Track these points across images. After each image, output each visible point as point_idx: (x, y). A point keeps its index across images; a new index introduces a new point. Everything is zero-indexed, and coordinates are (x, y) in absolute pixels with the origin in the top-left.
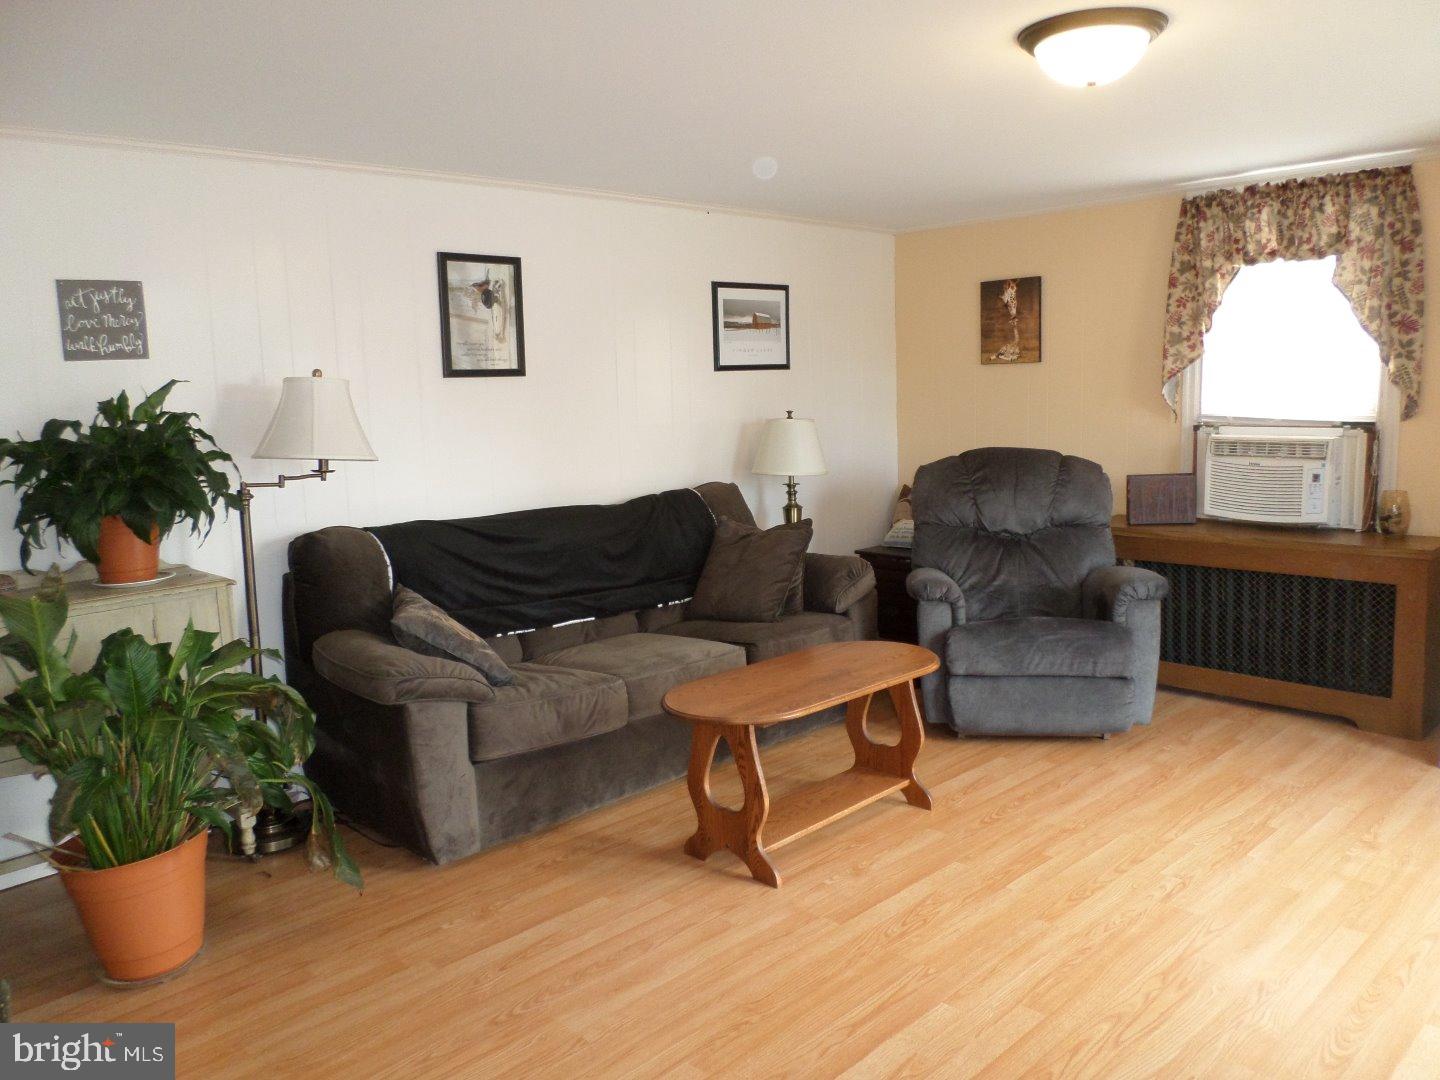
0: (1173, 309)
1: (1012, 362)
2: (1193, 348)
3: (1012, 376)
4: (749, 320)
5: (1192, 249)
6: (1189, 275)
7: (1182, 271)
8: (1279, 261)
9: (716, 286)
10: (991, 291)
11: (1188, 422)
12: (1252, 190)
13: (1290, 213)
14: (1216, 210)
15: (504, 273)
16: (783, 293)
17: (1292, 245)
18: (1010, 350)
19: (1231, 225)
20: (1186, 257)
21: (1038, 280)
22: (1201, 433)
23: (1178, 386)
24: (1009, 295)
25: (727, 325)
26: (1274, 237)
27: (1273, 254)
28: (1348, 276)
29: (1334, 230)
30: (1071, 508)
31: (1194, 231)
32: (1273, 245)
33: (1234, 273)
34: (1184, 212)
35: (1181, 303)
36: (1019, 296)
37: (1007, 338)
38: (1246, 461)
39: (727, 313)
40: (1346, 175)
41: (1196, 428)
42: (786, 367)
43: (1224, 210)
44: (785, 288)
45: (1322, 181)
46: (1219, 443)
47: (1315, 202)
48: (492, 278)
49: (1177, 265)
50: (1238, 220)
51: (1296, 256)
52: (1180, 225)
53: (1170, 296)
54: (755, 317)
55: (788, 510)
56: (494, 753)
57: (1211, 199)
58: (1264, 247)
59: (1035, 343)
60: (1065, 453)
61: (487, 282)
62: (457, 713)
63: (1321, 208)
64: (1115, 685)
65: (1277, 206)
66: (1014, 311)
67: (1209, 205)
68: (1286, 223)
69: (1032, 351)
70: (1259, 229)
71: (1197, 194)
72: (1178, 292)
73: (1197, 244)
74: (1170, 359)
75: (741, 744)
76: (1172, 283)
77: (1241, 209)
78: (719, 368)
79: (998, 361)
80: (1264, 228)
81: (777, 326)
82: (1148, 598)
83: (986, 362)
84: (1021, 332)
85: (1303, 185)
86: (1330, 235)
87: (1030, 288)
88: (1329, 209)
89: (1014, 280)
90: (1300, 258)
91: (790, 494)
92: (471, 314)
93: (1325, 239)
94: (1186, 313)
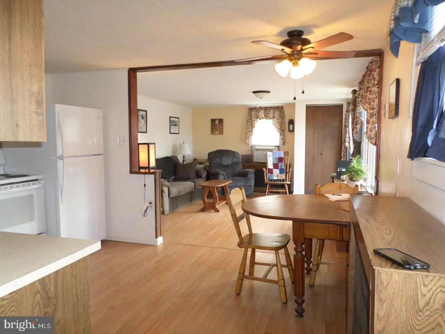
0: (248, 126)
1: (217, 134)
2: (252, 133)
3: (217, 137)
4: (174, 124)
5: (251, 116)
6: (251, 121)
7: (249, 120)
8: (264, 119)
9: (170, 117)
10: (213, 121)
11: (250, 146)
12: (260, 107)
13: (266, 112)
14: (254, 110)
15: (144, 113)
16: (178, 119)
17: (266, 117)
18: (217, 132)
19: (257, 113)
20: (250, 118)
21: (223, 119)
22: (253, 148)
23: (249, 139)
24: (217, 122)
25: (172, 125)
26: (264, 115)
27: (263, 118)
28: (275, 122)
29: (273, 115)
30: (235, 160)
31: (251, 113)
32: (264, 117)
33: (257, 121)
34: (249, 110)
35: (249, 125)
36: (219, 122)
37: (217, 130)
38: (261, 152)
39: (172, 123)
40: (274, 107)
41: (252, 147)
42: (178, 134)
43: (256, 110)
44: (179, 118)
45: (271, 107)
46: (257, 149)
47: (270, 111)
48: (143, 114)
49: (249, 119)
50: (258, 112)
51: (267, 119)
52: (249, 112)
53: (247, 124)
54: (175, 124)
55: (183, 161)
56: (171, 196)
57: (254, 108)
58: (262, 117)
59: (221, 131)
60: (233, 150)
61: (142, 115)
62: (167, 188)
63: (271, 112)
64: (249, 187)
65: (264, 111)
66: (218, 125)
67: (253, 109)
68: (265, 113)
69: (221, 132)
70: (261, 114)
71: (251, 107)
72: (249, 124)
73: (252, 116)
74: (248, 135)
75: (213, 191)
76: (248, 122)
77: (258, 110)
78: (170, 133)
79: (214, 134)
80: (262, 114)
81: (177, 125)
82: (253, 173)
83: (212, 134)
84: (219, 129)
85: (268, 108)
86: (272, 116)
87: (221, 121)
88: (272, 112)
89: (218, 119)
90: (268, 119)
91: (184, 158)
92: (141, 121)
93: (271, 117)
94: (250, 127)
